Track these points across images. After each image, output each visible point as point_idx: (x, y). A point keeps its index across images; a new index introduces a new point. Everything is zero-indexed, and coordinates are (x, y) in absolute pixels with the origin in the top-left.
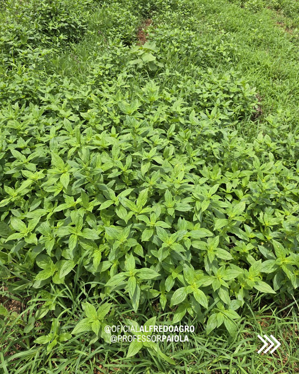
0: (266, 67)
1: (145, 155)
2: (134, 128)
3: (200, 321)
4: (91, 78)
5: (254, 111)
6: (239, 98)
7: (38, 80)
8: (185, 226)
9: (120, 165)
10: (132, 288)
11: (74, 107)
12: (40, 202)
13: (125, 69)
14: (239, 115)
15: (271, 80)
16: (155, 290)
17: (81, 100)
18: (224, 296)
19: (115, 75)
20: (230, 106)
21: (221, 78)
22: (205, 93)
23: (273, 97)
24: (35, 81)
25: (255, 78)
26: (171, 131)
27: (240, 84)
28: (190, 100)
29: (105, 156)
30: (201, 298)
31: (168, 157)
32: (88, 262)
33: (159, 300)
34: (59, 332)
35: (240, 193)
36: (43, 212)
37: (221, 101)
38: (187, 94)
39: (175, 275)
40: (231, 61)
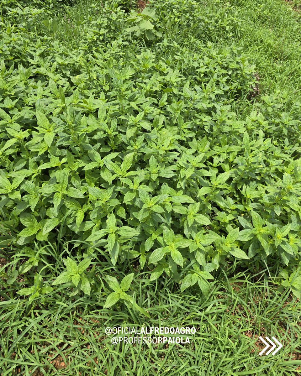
0: (269, 45)
1: (131, 119)
2: (120, 90)
3: (176, 281)
4: (85, 43)
5: (251, 90)
6: (237, 75)
7: (27, 41)
8: (168, 191)
9: (106, 128)
10: (112, 243)
11: (64, 73)
12: (25, 162)
13: (121, 36)
14: (236, 93)
15: (272, 60)
16: (136, 252)
17: (72, 65)
18: (200, 258)
19: (110, 41)
20: (227, 82)
21: (221, 53)
22: (202, 67)
23: (272, 77)
24: (24, 41)
25: (255, 56)
26: (163, 101)
27: (239, 61)
28: (187, 73)
29: (92, 118)
30: (178, 258)
31: (158, 126)
32: (71, 221)
33: (138, 260)
34: (42, 285)
35: (226, 167)
36: (28, 172)
37: (218, 76)
38: (184, 67)
39: (154, 236)
40: (233, 36)
